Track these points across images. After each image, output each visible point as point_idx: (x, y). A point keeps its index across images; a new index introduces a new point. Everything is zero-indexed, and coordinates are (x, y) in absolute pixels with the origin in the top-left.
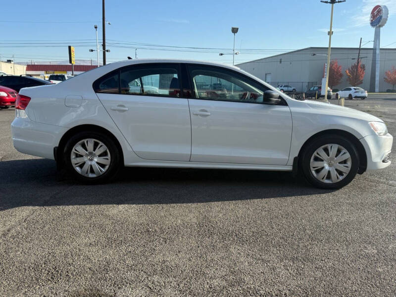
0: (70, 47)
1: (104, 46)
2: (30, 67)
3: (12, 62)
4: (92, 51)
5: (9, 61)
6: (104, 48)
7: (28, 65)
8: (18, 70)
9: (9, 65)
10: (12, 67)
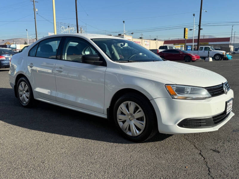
0: (185, 29)
1: (200, 26)
2: (166, 42)
3: (157, 40)
4: (191, 30)
5: (155, 39)
6: (199, 28)
7: (165, 41)
8: (159, 44)
9: (154, 41)
10: (156, 43)
